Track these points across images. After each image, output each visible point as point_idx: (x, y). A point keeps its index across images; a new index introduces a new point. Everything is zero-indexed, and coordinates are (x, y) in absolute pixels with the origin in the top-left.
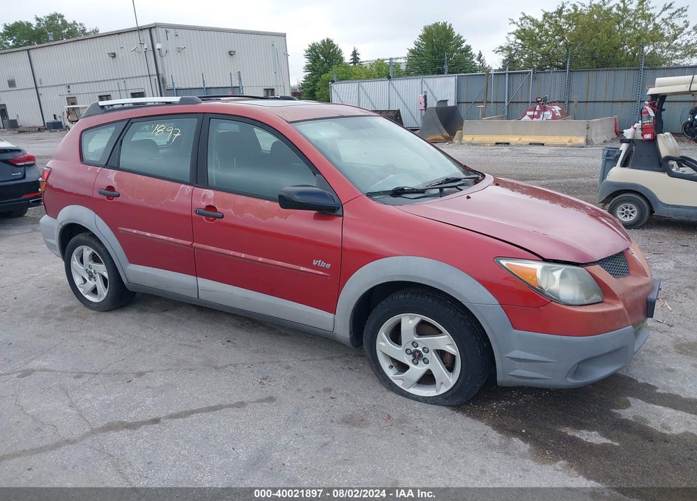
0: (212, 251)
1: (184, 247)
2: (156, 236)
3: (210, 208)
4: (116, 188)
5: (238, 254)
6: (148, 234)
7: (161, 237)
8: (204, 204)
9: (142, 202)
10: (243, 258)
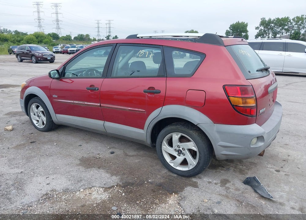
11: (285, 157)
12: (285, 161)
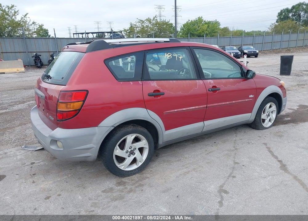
0: (216, 106)
1: (202, 108)
2: (188, 108)
3: (214, 87)
4: (161, 90)
5: (226, 103)
6: (184, 109)
7: (191, 108)
8: (211, 86)
9: (180, 93)
10: (228, 104)
11: (36, 178)
12: (34, 175)
